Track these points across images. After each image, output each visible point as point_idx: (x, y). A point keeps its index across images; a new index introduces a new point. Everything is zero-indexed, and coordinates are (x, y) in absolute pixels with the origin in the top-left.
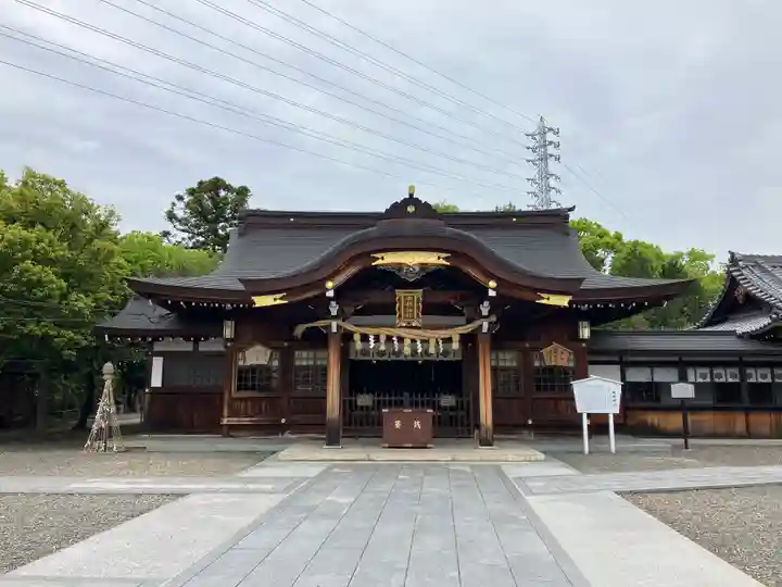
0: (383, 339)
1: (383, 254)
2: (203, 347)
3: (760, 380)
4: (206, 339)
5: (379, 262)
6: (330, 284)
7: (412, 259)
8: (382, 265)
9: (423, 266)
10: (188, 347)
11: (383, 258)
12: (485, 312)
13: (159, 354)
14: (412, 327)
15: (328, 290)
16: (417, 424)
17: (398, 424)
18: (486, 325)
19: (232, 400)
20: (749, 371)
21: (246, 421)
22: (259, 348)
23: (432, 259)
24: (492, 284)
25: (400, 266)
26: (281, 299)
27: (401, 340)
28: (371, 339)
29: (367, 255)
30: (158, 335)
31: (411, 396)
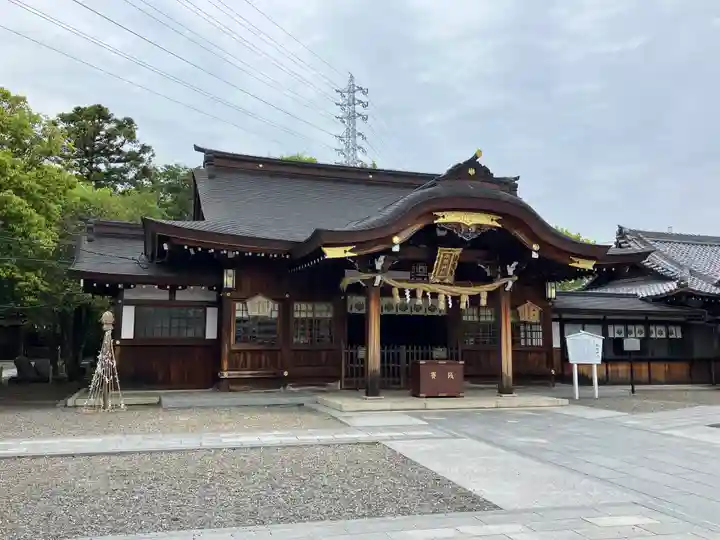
0: (419, 294)
1: (444, 213)
2: (180, 296)
3: (658, 336)
4: (184, 288)
5: (441, 220)
6: (396, 240)
7: (471, 220)
8: (443, 223)
9: (479, 227)
10: (164, 296)
11: (443, 217)
12: (510, 271)
13: (129, 303)
14: (445, 284)
15: (394, 244)
16: (450, 375)
17: (434, 375)
18: (510, 284)
19: (232, 352)
20: (652, 328)
21: (247, 374)
22: (260, 299)
23: (486, 220)
24: (535, 247)
25: (458, 225)
26: (350, 251)
27: (435, 295)
28: (407, 293)
29: (431, 214)
30: (129, 281)
31: (407, 348)
